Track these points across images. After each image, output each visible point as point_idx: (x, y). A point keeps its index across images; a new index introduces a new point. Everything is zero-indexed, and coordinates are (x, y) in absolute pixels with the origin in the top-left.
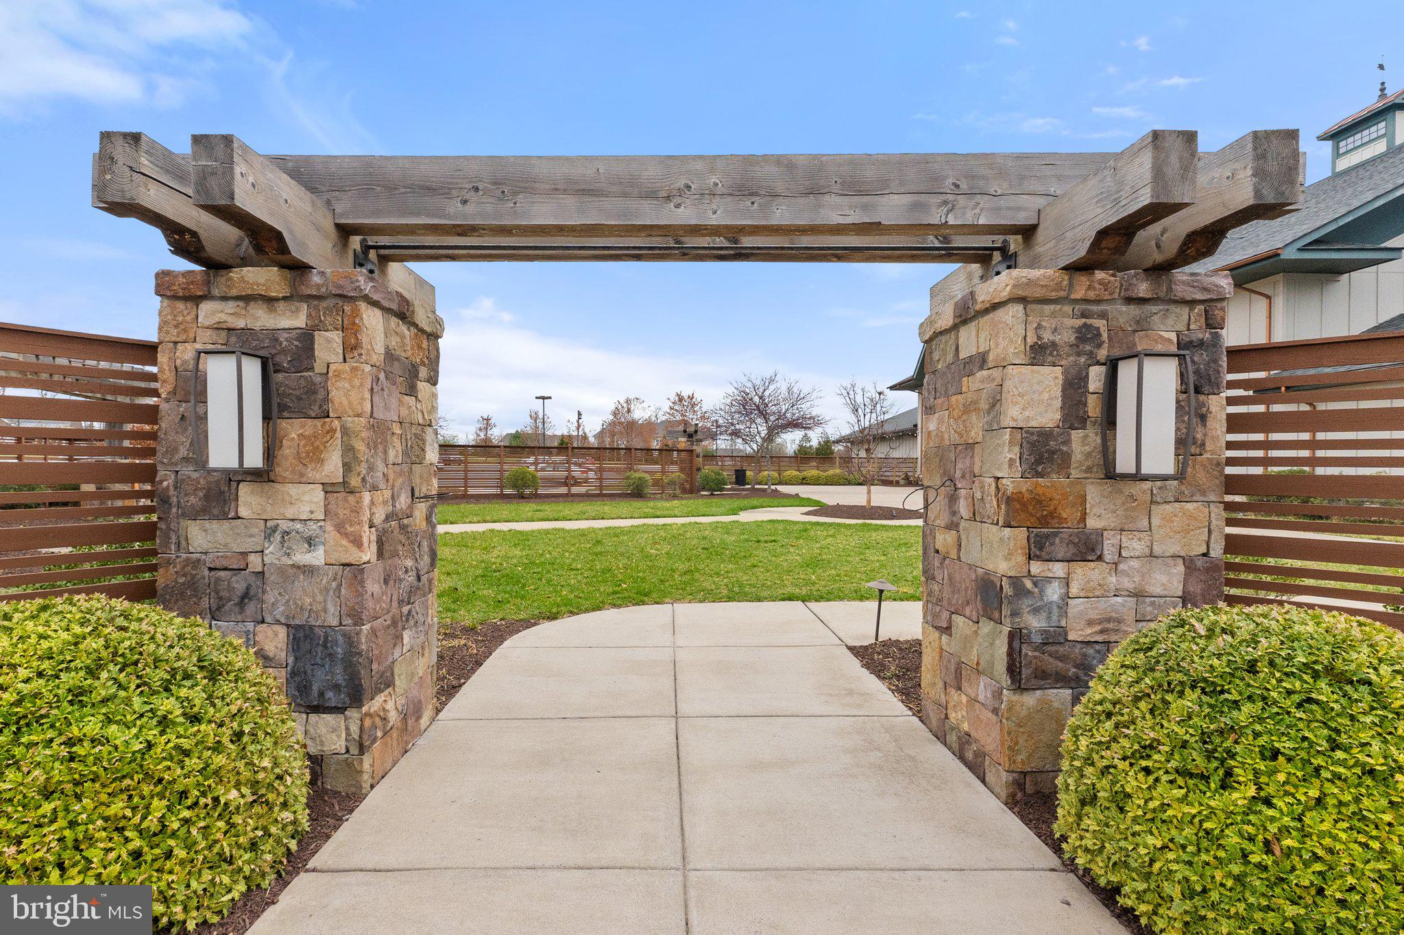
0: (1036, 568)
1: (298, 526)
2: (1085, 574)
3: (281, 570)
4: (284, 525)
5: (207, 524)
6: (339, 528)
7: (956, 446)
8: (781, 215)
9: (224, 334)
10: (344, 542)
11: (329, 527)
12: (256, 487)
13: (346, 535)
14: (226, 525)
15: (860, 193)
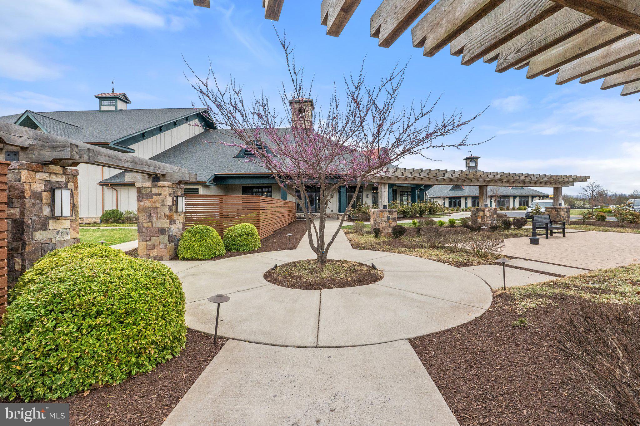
0: (170, 225)
1: (65, 230)
2: (175, 226)
3: (60, 242)
4: (61, 230)
5: (41, 232)
6: (74, 230)
7: (151, 208)
8: (138, 168)
9: (44, 181)
10: (75, 233)
11: (71, 230)
12: (54, 221)
13: (76, 231)
14: (46, 232)
15: (148, 166)
